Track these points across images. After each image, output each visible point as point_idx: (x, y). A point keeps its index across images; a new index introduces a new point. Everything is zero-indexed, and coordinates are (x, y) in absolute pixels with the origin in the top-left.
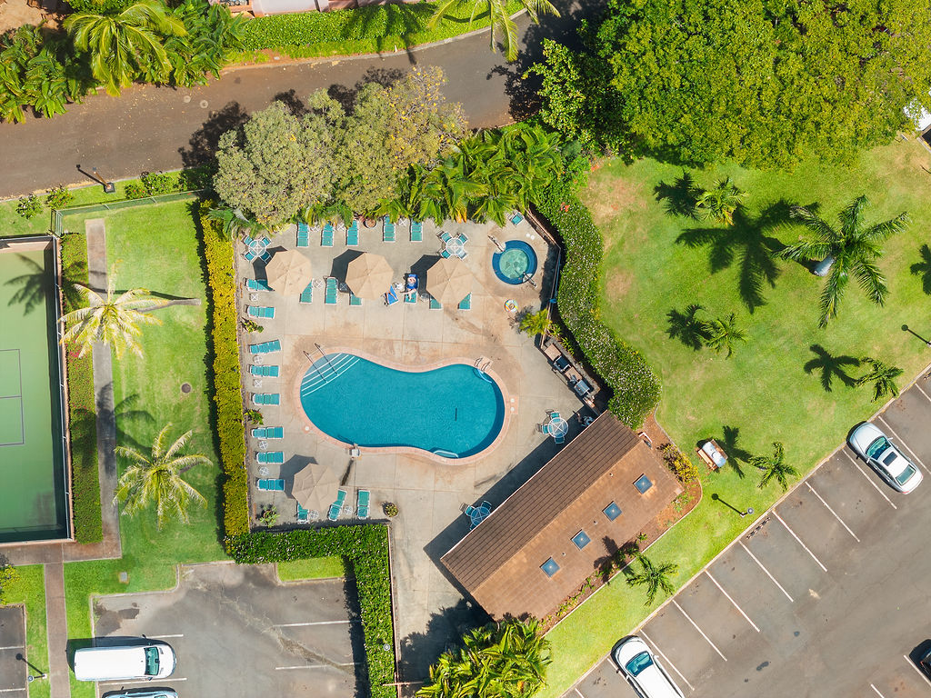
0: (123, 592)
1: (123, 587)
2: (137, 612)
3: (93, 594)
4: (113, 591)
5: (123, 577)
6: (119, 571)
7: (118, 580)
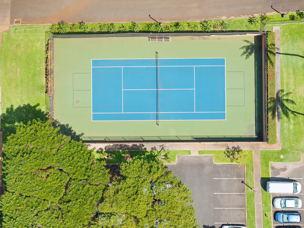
0: (282, 162)
1: (282, 160)
2: (286, 169)
3: (271, 162)
4: (278, 161)
5: (282, 157)
6: (280, 154)
7: (280, 157)
